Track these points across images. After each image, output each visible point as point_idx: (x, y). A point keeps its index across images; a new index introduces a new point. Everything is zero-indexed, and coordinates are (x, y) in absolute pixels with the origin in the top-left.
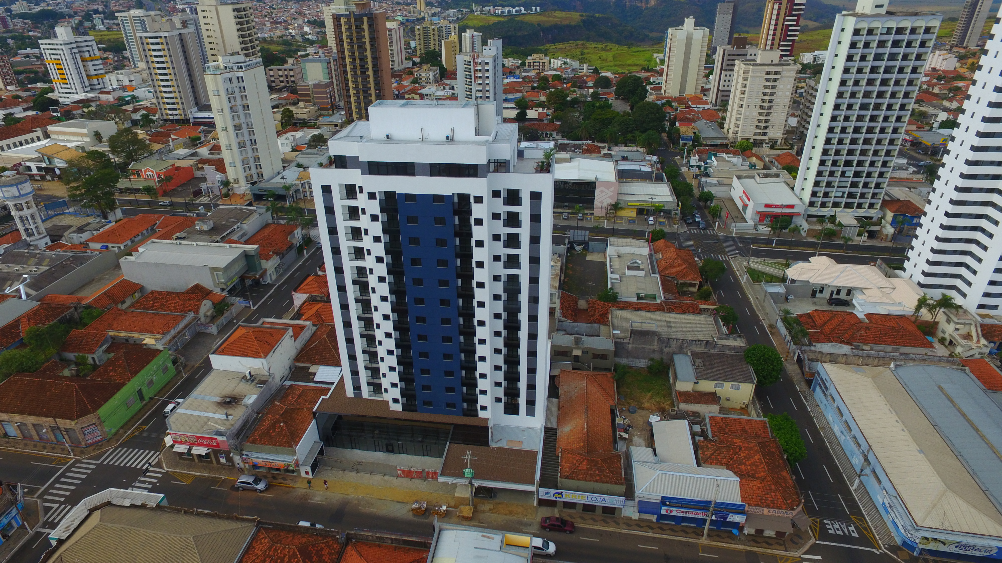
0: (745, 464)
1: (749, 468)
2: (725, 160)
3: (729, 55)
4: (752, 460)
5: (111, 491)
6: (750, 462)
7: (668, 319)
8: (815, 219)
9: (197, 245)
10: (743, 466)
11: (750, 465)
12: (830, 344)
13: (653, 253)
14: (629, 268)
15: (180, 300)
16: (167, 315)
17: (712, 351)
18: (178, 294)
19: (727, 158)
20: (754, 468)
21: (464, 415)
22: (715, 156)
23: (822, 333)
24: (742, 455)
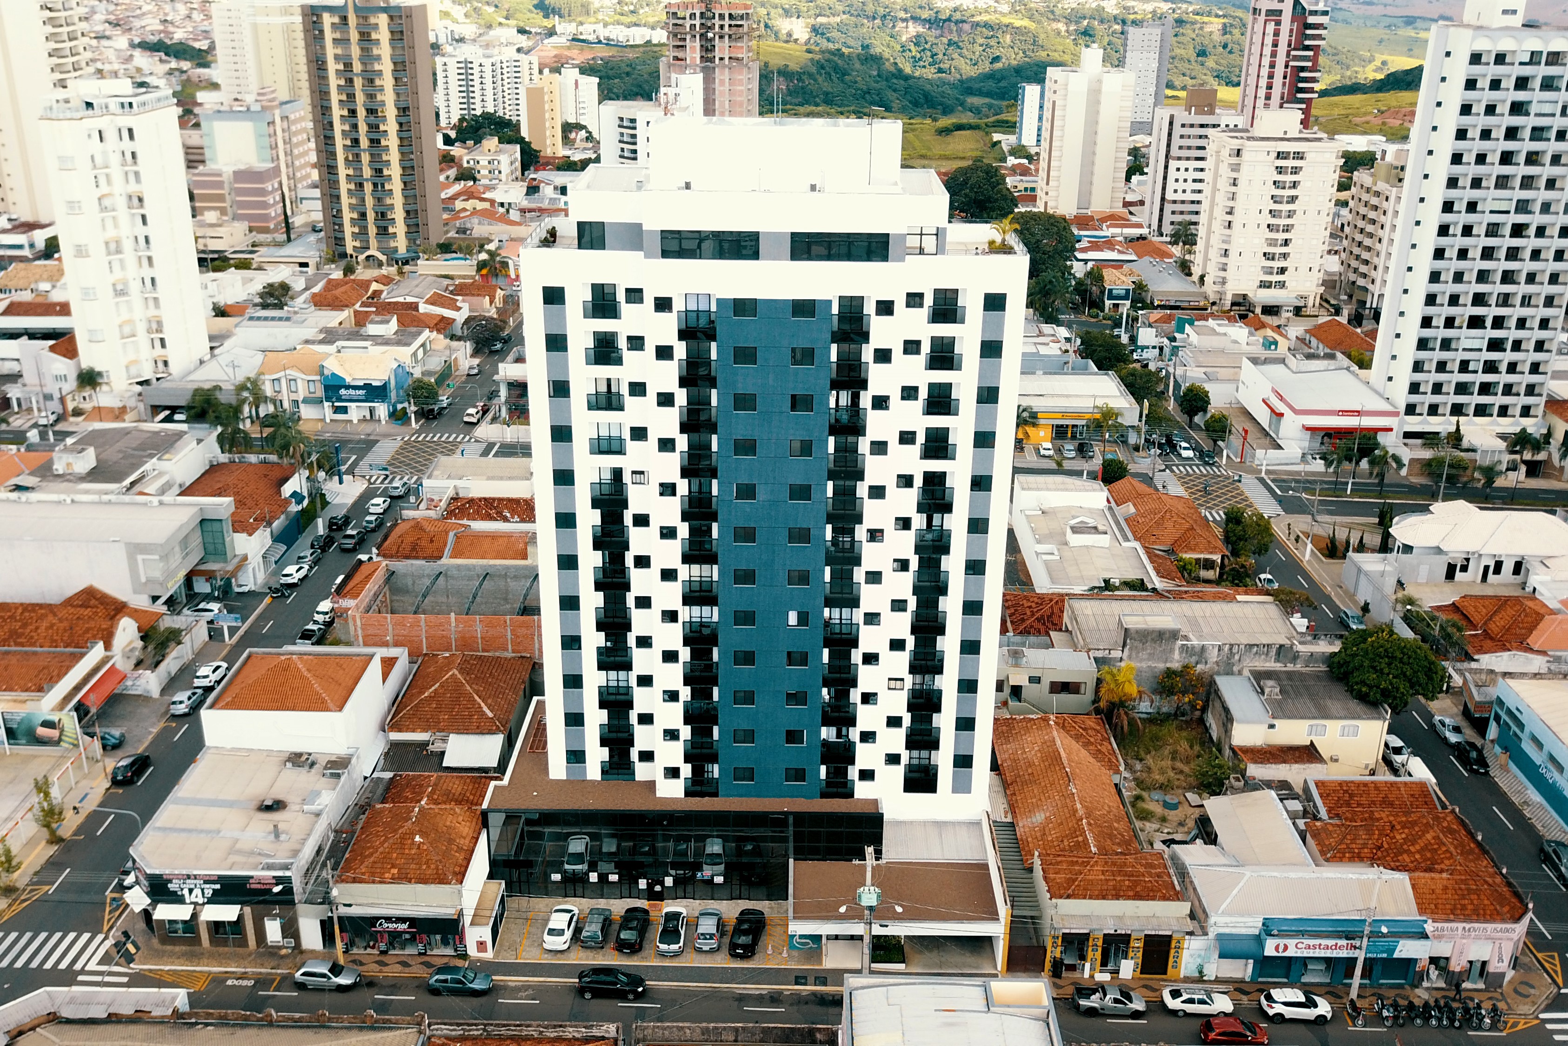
0: (1408, 852)
1: (1417, 856)
2: (1214, 332)
3: (1183, 126)
4: (1421, 843)
5: (48, 993)
6: (1418, 847)
7: (1189, 613)
8: (1419, 441)
9: (73, 501)
10: (1405, 856)
11: (1418, 852)
12: (1506, 654)
13: (1113, 504)
14: (1075, 530)
15: (61, 620)
16: (35, 653)
17: (1290, 667)
18: (50, 608)
19: (1218, 329)
20: (1429, 855)
21: (824, 795)
22: (1191, 324)
23: (1486, 634)
24: (1398, 837)
